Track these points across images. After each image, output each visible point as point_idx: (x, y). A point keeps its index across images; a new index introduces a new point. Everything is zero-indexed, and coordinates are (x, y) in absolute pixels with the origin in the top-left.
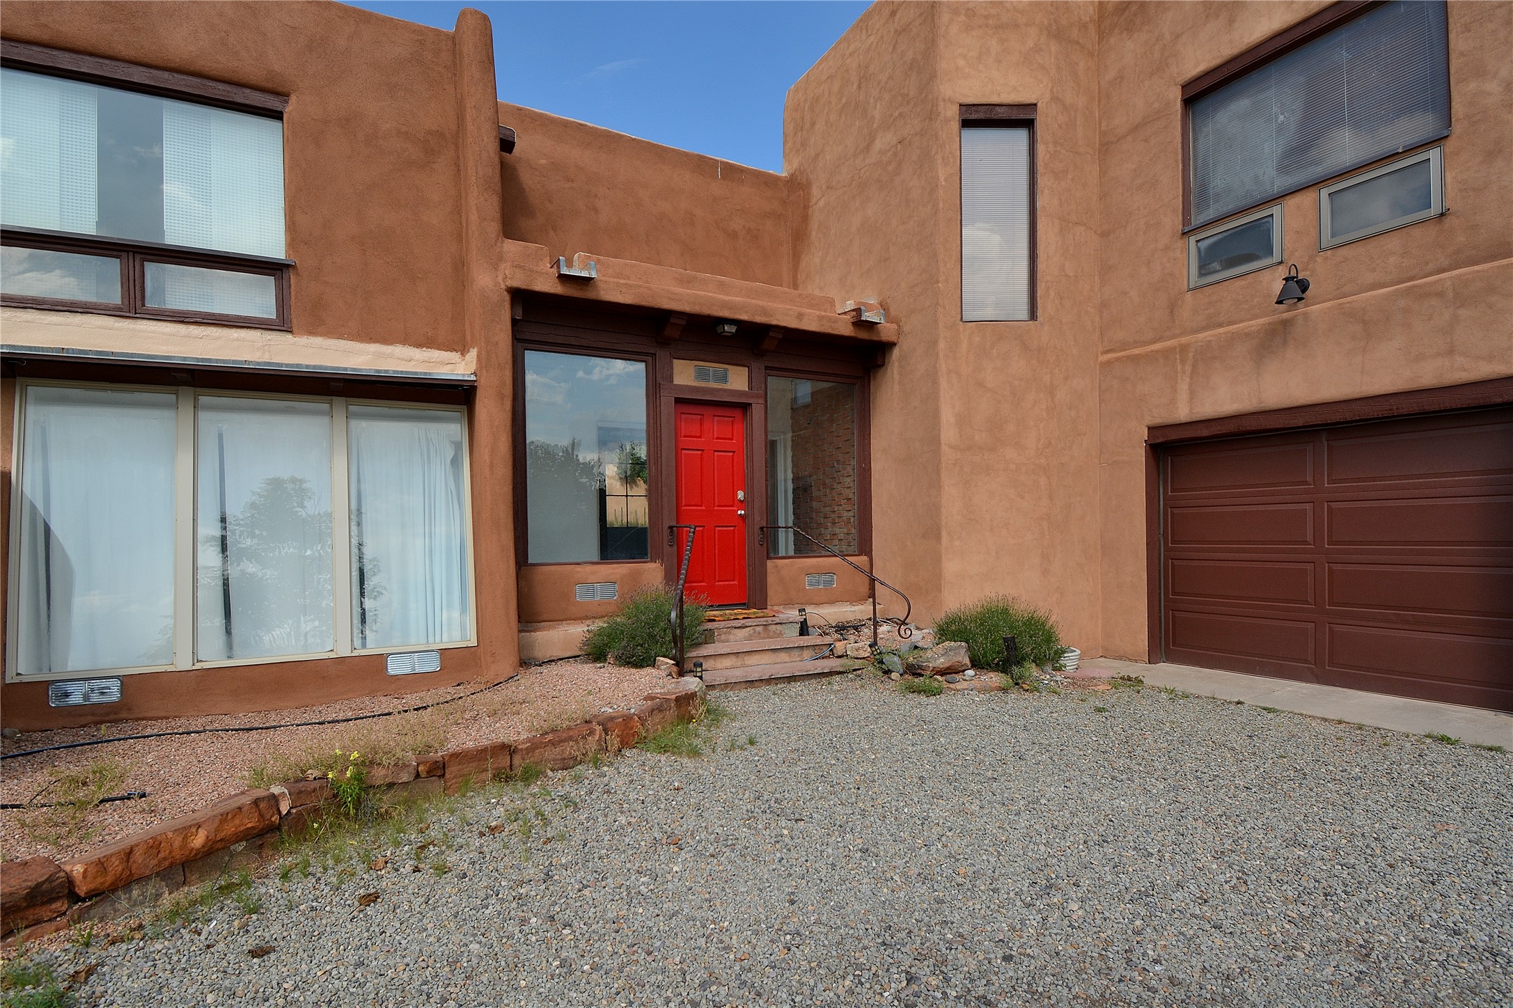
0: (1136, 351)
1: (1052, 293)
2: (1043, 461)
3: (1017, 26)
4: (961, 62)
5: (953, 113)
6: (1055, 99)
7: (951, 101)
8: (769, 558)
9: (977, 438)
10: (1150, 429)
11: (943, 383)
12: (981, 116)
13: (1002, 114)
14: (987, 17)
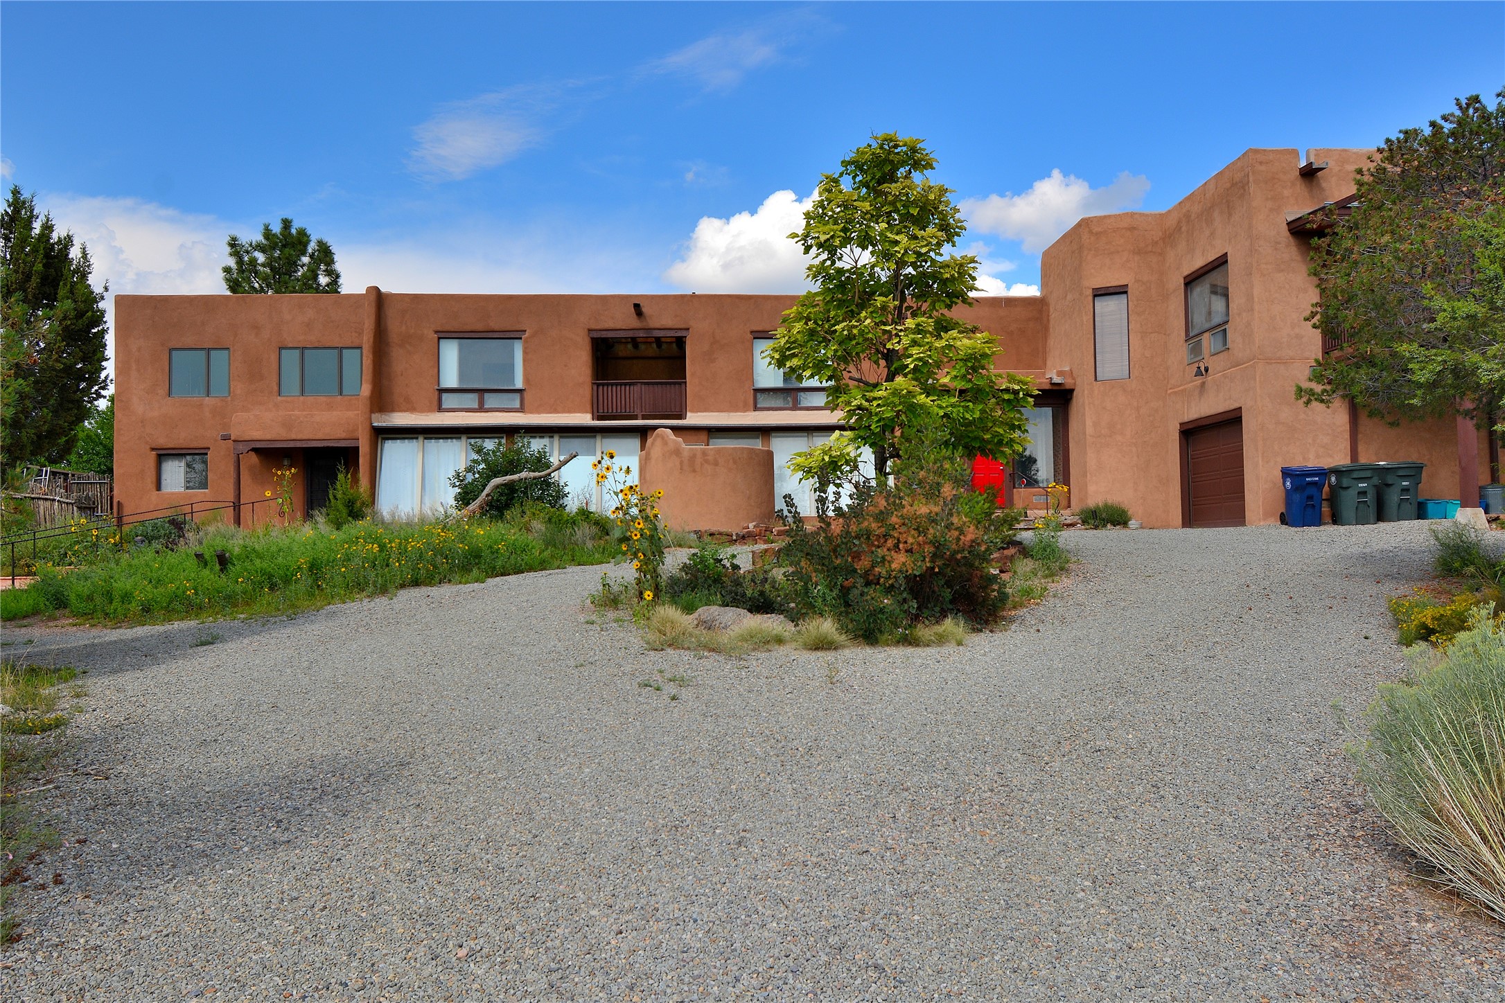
0: (1176, 390)
1: (1137, 366)
2: (1134, 441)
3: (1118, 252)
4: (1093, 271)
5: (1090, 292)
6: (1137, 281)
7: (1088, 288)
8: (1014, 487)
9: (1103, 432)
10: (1180, 424)
11: (1087, 408)
12: (1103, 292)
13: (1112, 290)
14: (1104, 250)
